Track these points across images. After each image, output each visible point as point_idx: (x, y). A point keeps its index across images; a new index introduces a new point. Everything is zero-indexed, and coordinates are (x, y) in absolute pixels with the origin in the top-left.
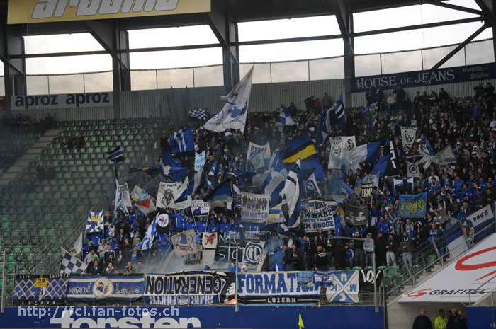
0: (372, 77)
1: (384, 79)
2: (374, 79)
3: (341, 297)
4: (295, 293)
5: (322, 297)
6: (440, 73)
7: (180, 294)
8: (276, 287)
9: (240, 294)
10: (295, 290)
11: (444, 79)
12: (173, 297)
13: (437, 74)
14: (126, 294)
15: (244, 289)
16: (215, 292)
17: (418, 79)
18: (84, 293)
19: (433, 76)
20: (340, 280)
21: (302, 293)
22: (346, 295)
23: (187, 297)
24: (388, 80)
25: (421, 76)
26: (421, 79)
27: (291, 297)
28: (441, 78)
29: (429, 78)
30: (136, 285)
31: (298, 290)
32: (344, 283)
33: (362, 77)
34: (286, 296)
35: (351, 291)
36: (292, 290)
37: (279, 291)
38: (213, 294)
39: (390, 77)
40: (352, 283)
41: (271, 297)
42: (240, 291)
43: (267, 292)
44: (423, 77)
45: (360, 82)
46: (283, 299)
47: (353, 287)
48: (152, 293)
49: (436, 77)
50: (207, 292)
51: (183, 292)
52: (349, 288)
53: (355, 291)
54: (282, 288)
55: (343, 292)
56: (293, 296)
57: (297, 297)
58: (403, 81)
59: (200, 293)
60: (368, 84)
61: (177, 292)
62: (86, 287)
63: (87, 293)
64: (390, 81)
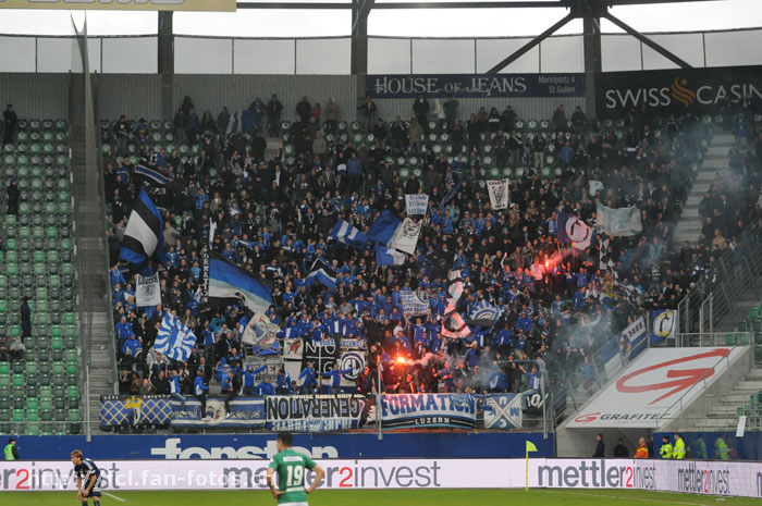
0: (400, 77)
1: (419, 82)
2: (404, 80)
3: (501, 423)
4: (448, 412)
5: (480, 423)
6: (505, 80)
7: (310, 416)
8: (425, 404)
9: (385, 418)
10: (448, 408)
11: (511, 90)
12: (302, 422)
13: (501, 81)
14: (243, 419)
15: (388, 410)
16: (355, 415)
17: (471, 87)
18: (190, 419)
19: (495, 84)
20: (498, 402)
21: (455, 413)
22: (507, 421)
23: (318, 422)
24: (425, 83)
25: (477, 82)
26: (477, 87)
27: (443, 417)
28: (507, 87)
29: (488, 86)
30: (255, 407)
31: (452, 408)
32: (503, 406)
33: (384, 76)
34: (437, 416)
35: (512, 415)
36: (443, 408)
37: (428, 408)
38: (351, 418)
39: (429, 80)
40: (513, 406)
41: (418, 418)
42: (385, 414)
43: (414, 410)
44: (480, 84)
45: (382, 82)
46: (434, 419)
47: (514, 411)
48: (276, 418)
49: (498, 85)
50: (344, 415)
51: (314, 415)
52: (509, 412)
53: (517, 415)
54: (432, 406)
55: (503, 417)
56: (447, 416)
57: (451, 418)
58: (449, 88)
59: (336, 415)
60: (394, 86)
61: (306, 415)
62: (192, 411)
63: (194, 419)
64: (429, 85)
